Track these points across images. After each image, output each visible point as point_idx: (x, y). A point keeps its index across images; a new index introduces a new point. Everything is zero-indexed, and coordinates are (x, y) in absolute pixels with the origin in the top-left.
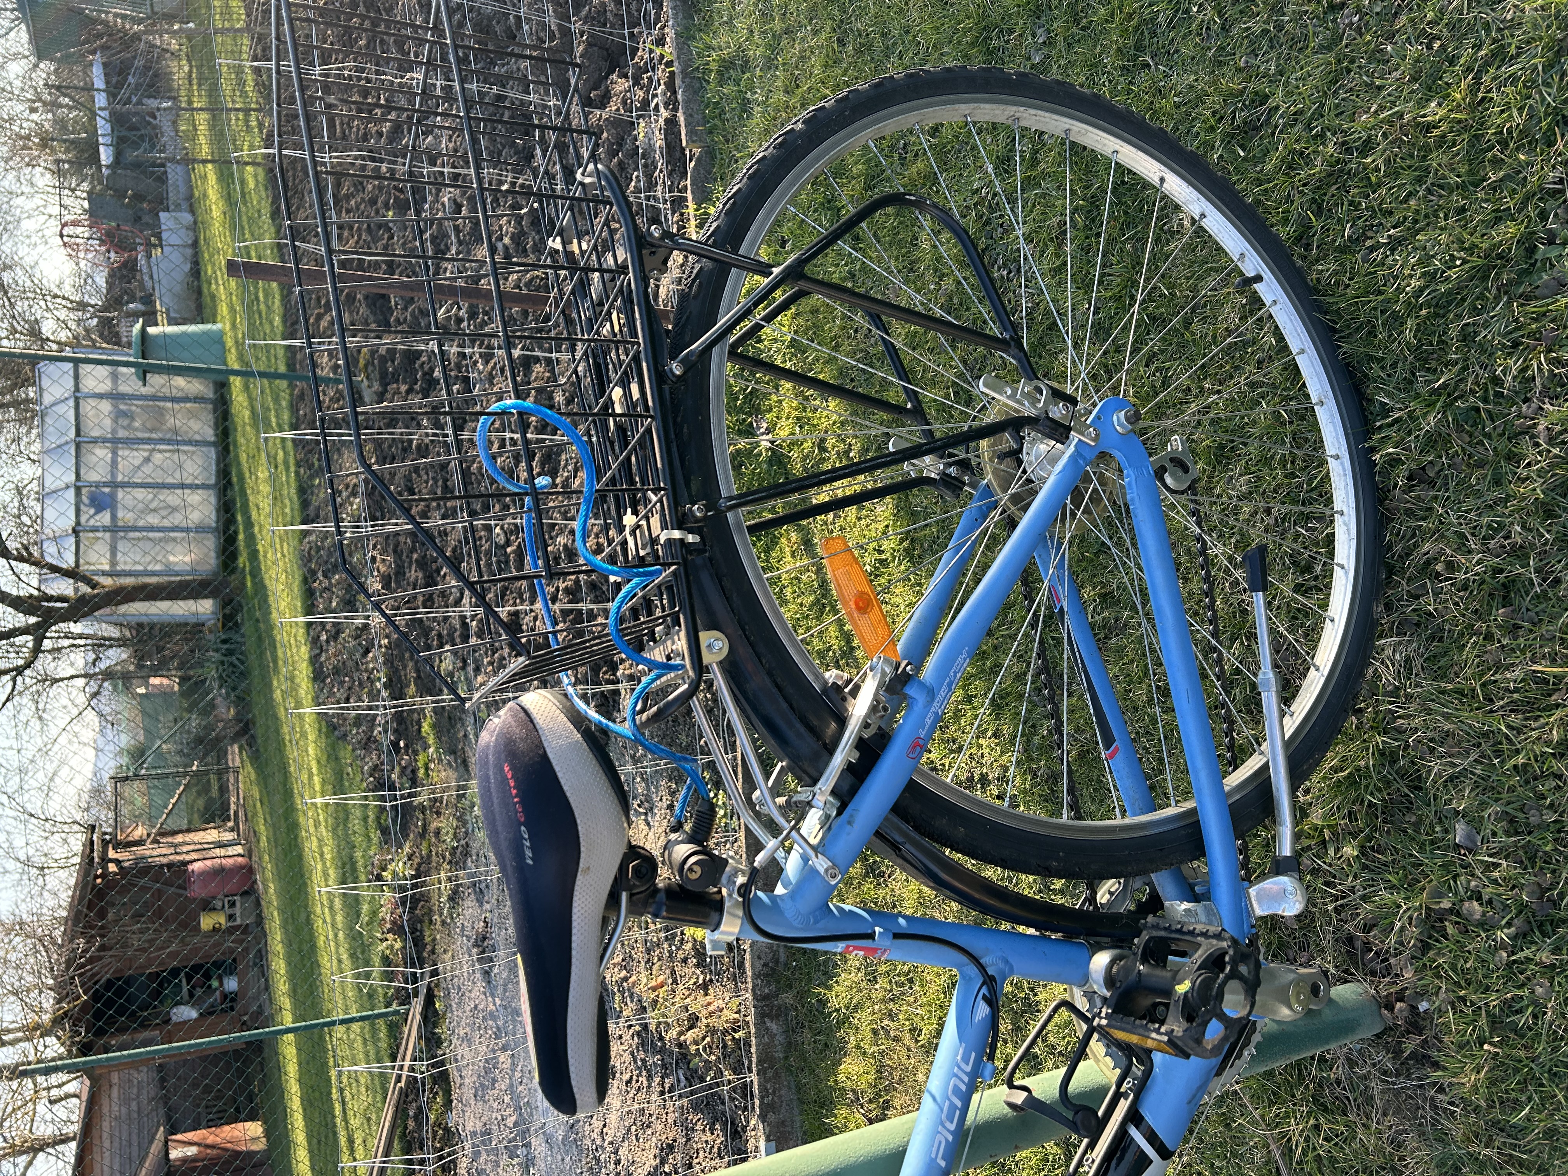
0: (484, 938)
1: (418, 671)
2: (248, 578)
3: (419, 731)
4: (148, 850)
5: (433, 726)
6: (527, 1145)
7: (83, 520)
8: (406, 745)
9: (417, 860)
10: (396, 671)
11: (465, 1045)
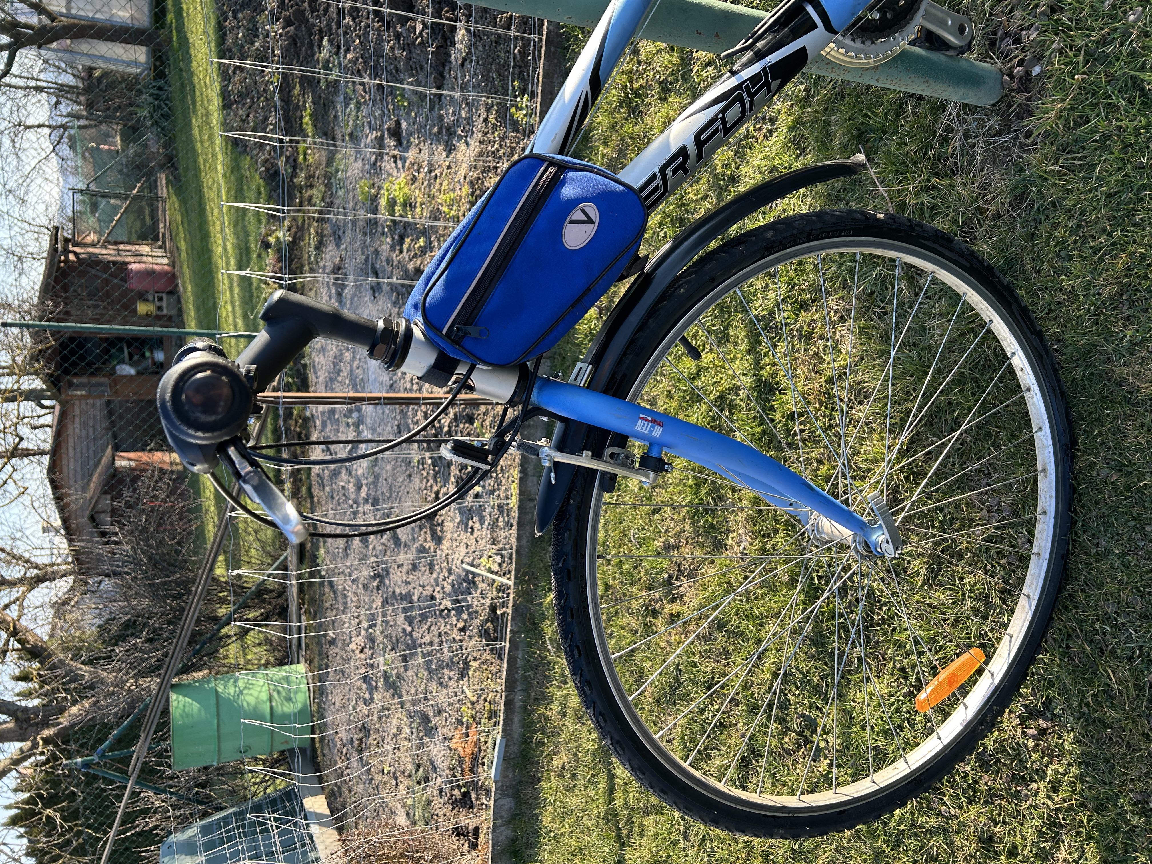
2: (174, 32)
4: (98, 250)
5: (312, 117)
9: (294, 230)
11: (321, 355)
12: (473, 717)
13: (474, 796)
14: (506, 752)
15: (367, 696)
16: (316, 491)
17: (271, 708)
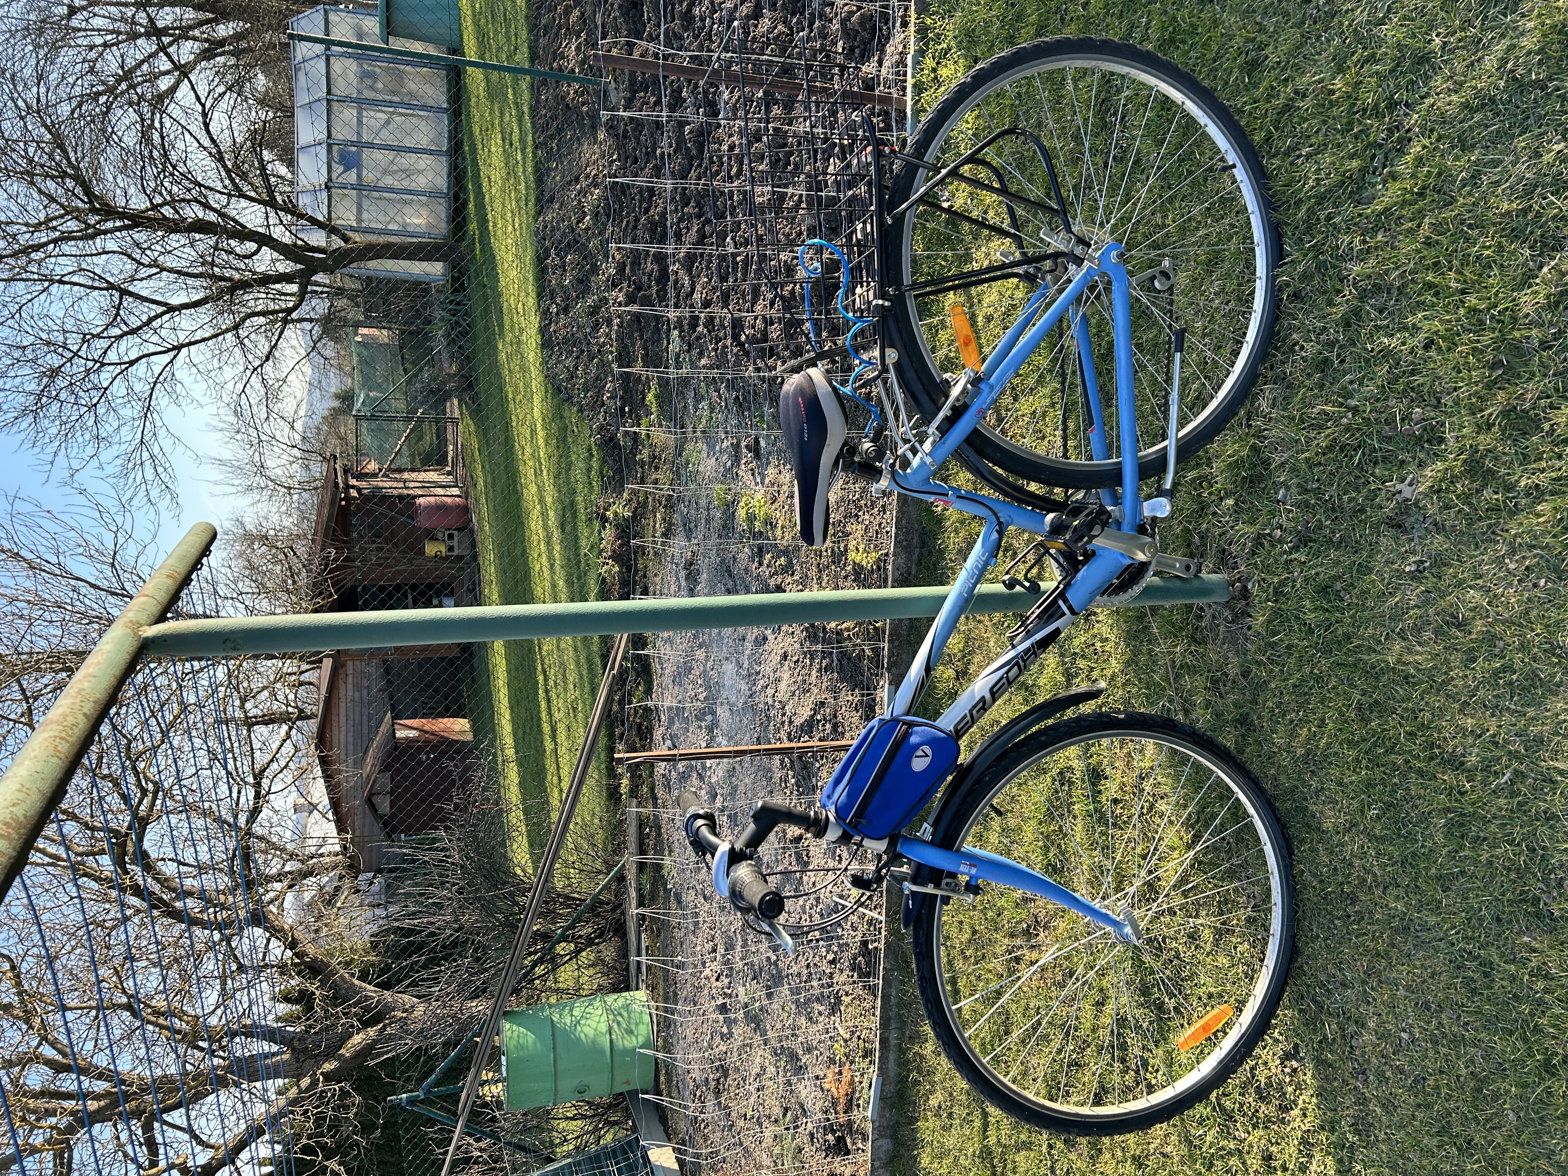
0: (691, 564)
1: (646, 349)
2: (477, 244)
3: (644, 398)
4: (381, 482)
5: (657, 397)
6: (713, 713)
7: (334, 176)
8: (630, 411)
9: (634, 504)
10: (625, 347)
11: (668, 646)
12: (847, 1055)
13: (848, 1140)
14: (882, 1091)
15: (725, 1030)
16: (660, 792)
17: (611, 1041)
